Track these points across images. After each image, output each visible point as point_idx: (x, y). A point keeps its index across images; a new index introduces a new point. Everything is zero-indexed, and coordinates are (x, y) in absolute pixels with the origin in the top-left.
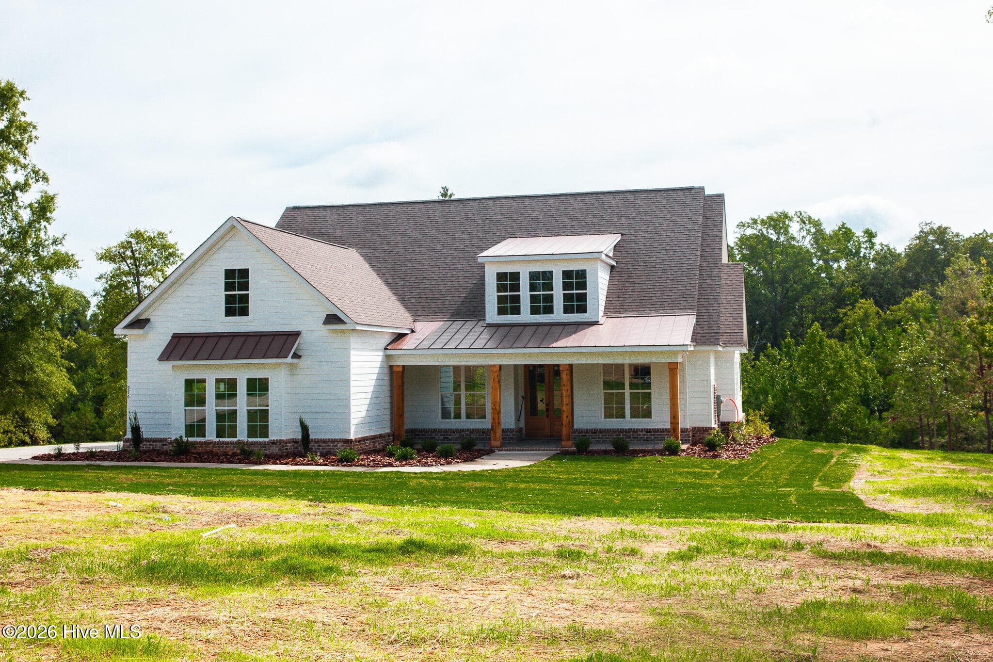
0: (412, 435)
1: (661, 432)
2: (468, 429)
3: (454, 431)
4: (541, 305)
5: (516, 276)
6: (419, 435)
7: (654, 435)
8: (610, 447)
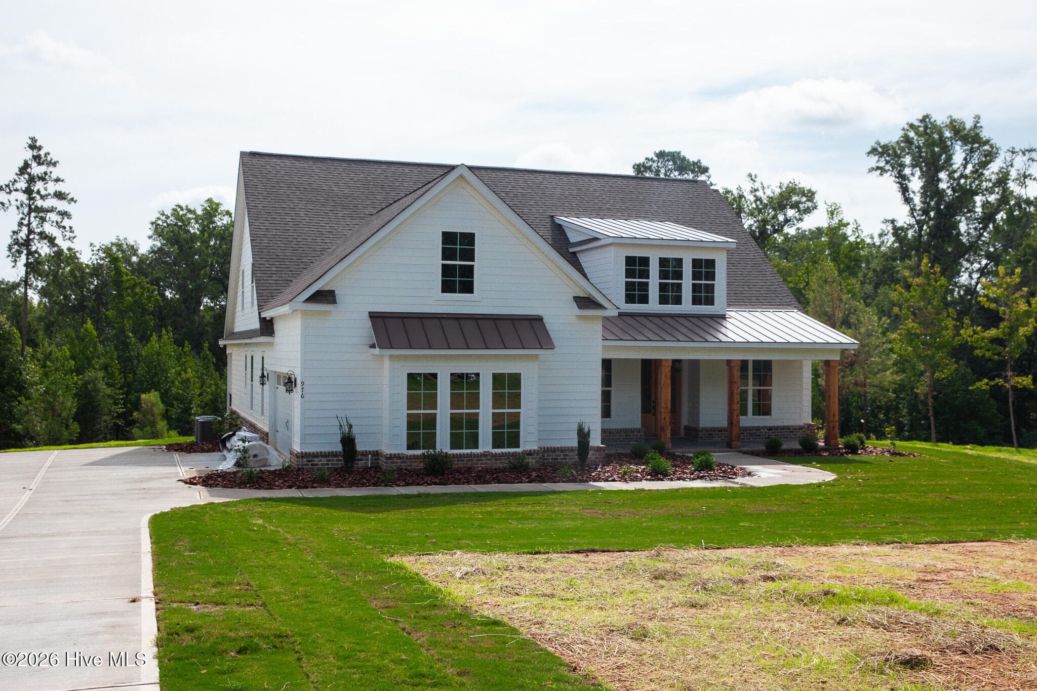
1: (781, 429)
4: (669, 294)
5: (645, 261)
7: (775, 432)
8: (799, 447)
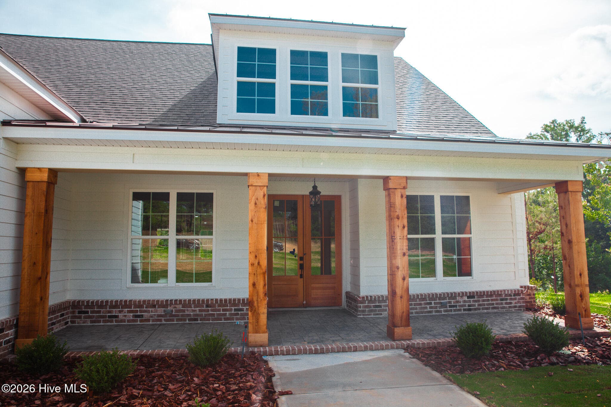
0: (73, 312)
1: (488, 296)
2: (180, 301)
3: (153, 304)
4: (309, 101)
5: (269, 55)
6: (87, 312)
7: (479, 301)
